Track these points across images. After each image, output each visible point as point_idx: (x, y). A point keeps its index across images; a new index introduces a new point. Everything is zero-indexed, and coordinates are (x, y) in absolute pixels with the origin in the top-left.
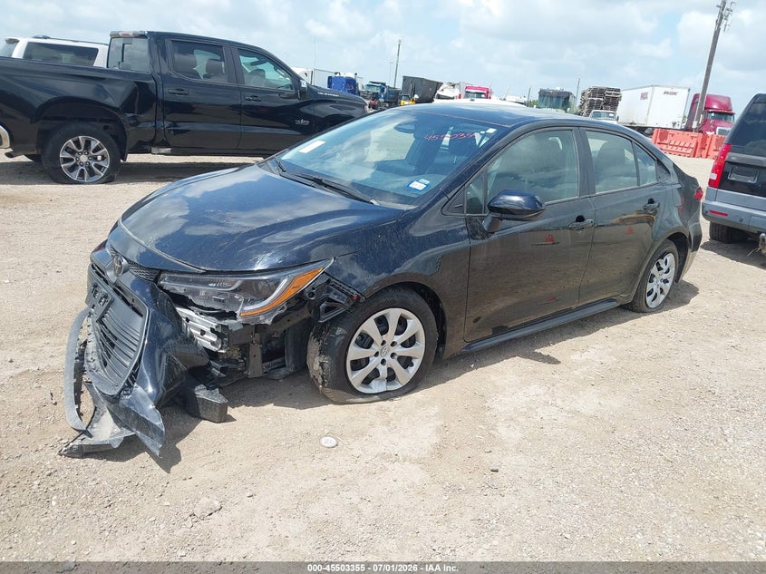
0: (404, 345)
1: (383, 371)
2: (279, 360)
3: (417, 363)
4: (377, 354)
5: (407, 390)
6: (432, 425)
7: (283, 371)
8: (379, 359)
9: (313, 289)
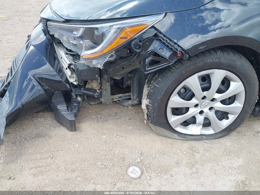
0: (223, 102)
1: (200, 119)
2: (127, 94)
3: (232, 118)
4: (196, 106)
5: (219, 136)
6: (232, 178)
7: (130, 102)
8: (198, 109)
9: (140, 41)
